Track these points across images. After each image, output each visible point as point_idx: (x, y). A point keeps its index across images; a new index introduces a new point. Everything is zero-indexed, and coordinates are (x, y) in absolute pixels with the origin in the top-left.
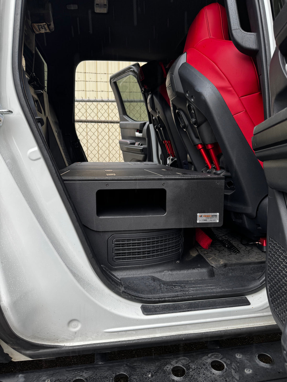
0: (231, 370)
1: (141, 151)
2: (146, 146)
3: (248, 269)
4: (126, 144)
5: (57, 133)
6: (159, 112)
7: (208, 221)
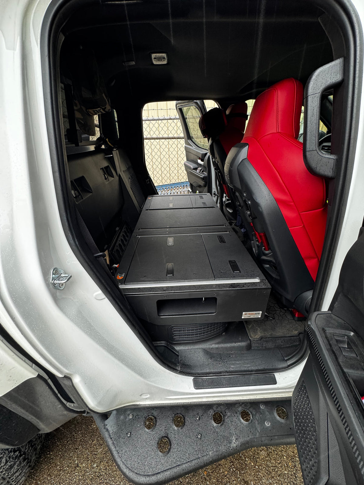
0: (255, 421)
1: (201, 179)
2: (207, 175)
3: (279, 342)
4: (190, 168)
5: (130, 180)
6: (218, 161)
7: (252, 317)
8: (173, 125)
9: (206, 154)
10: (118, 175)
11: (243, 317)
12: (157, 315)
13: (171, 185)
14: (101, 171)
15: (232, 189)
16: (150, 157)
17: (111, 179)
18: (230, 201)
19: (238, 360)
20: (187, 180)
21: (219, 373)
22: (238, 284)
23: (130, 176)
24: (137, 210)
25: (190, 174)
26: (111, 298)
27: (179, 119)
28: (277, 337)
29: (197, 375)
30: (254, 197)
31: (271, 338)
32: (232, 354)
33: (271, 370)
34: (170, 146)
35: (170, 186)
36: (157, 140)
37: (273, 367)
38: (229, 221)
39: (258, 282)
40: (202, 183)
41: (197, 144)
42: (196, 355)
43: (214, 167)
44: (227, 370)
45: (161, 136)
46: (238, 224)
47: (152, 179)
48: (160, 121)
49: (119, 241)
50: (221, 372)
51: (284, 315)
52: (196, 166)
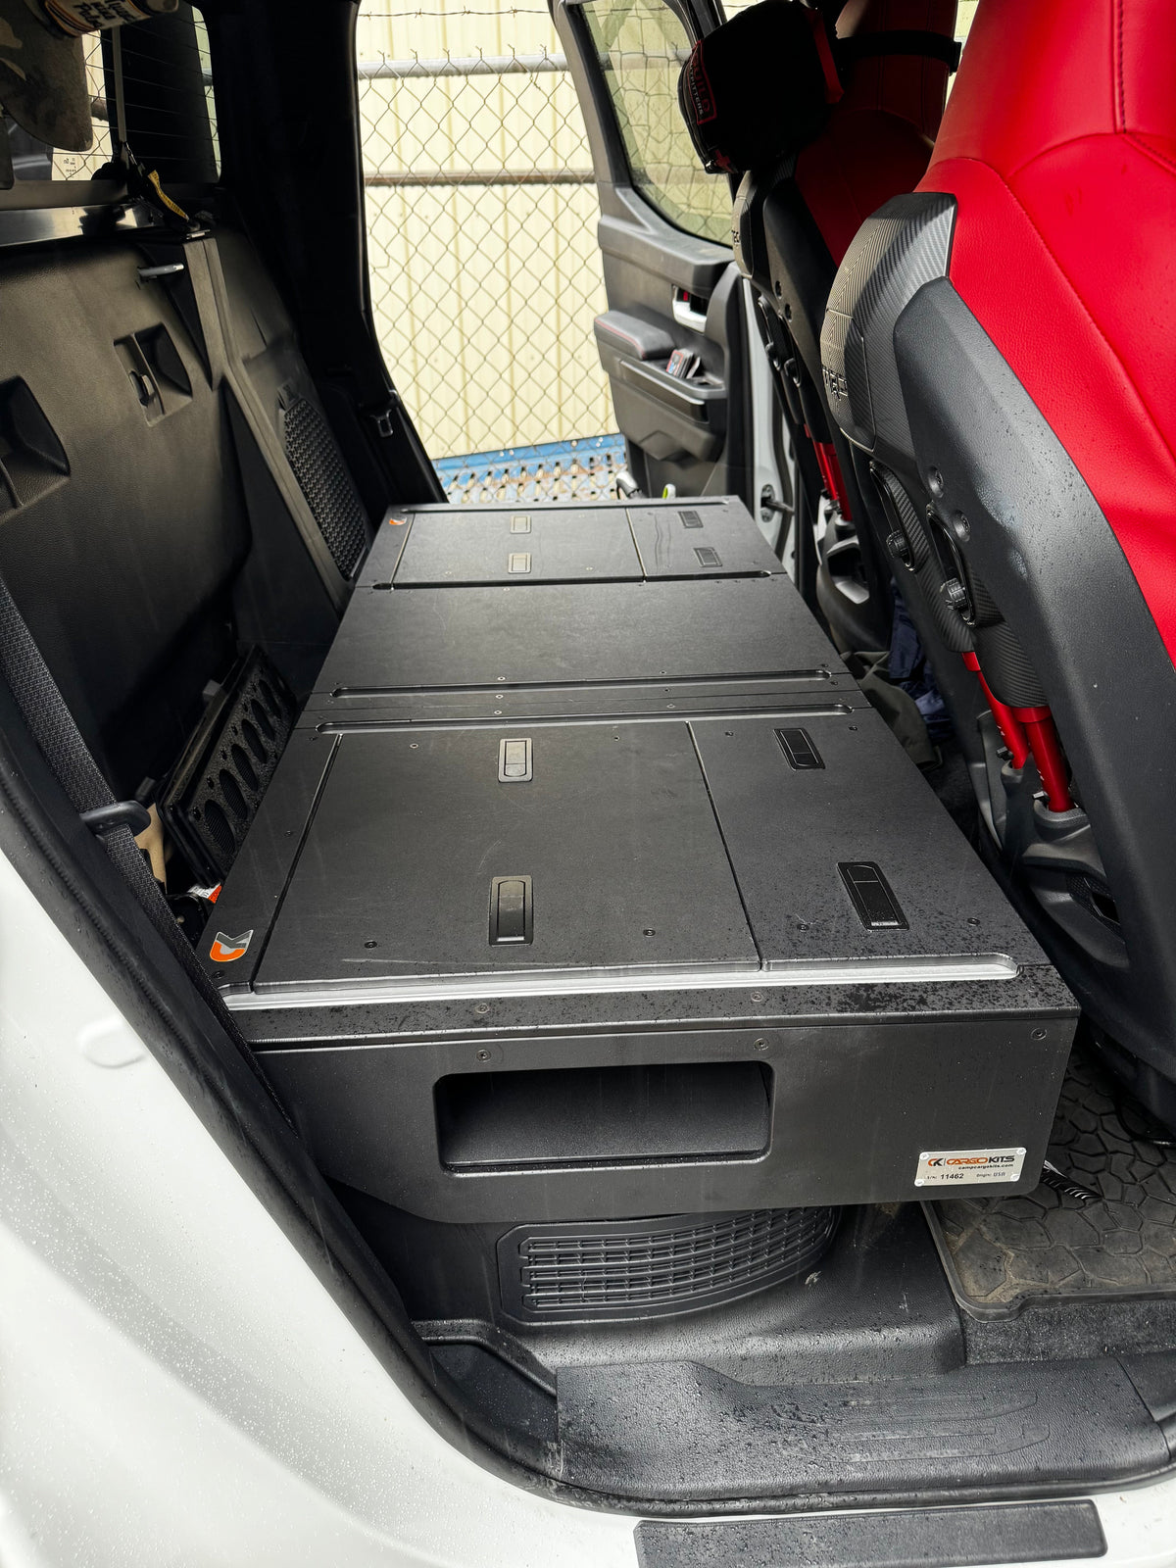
1: (693, 415)
2: (724, 389)
3: (1124, 1325)
4: (628, 350)
5: (282, 413)
6: (787, 307)
7: (971, 1177)
8: (532, 101)
9: (720, 269)
10: (216, 380)
11: (919, 1182)
12: (437, 1161)
13: (521, 453)
14: (119, 356)
15: (866, 457)
16: (401, 287)
17: (177, 401)
18: (855, 540)
19: (893, 1425)
20: (614, 428)
21: (784, 1496)
22: (891, 991)
23: (287, 388)
24: (323, 584)
25: (626, 389)
26: (176, 1056)
27: (564, 69)
28: (1110, 1300)
29: (658, 1506)
30: (985, 500)
31: (1078, 1306)
32: (857, 1391)
33: (1075, 1480)
34: (514, 226)
35: (513, 458)
36: (438, 188)
37: (1088, 1463)
38: (845, 655)
39: (1008, 982)
40: (696, 438)
41: (673, 216)
42: (651, 1396)
43: (766, 342)
44: (828, 1477)
45: (461, 167)
46: (895, 670)
47: (412, 414)
48: (458, 82)
49: (225, 757)
50: (793, 1488)
51: (1155, 1177)
52: (659, 338)
